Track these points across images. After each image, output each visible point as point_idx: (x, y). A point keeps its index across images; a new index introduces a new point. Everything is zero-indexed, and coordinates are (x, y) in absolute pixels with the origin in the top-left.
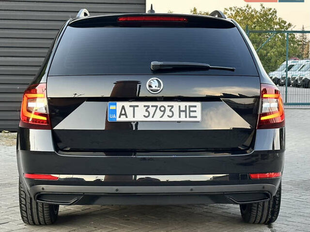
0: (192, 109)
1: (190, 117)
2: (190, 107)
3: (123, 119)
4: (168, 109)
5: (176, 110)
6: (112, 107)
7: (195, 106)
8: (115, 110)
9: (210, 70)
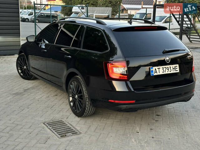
0: (176, 67)
1: (176, 71)
2: (176, 66)
3: (156, 74)
4: (169, 68)
5: (172, 68)
6: (152, 69)
7: (177, 66)
8: (153, 70)
9: (180, 51)
